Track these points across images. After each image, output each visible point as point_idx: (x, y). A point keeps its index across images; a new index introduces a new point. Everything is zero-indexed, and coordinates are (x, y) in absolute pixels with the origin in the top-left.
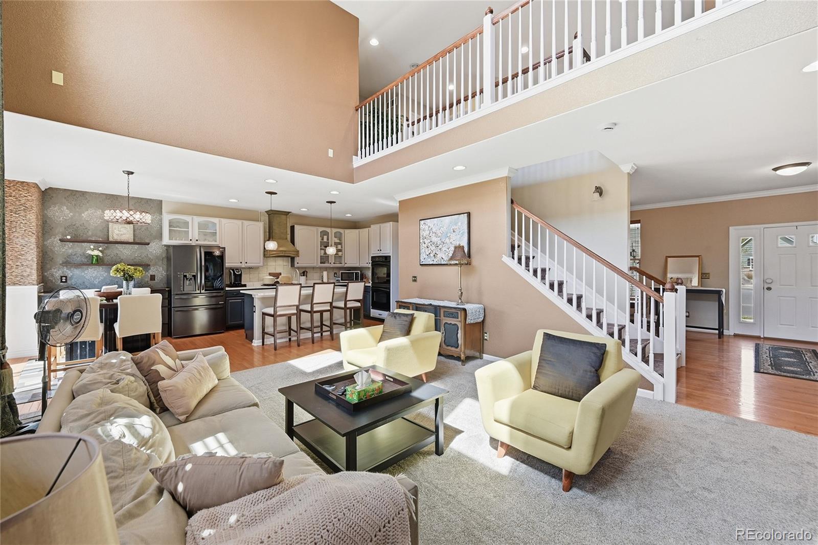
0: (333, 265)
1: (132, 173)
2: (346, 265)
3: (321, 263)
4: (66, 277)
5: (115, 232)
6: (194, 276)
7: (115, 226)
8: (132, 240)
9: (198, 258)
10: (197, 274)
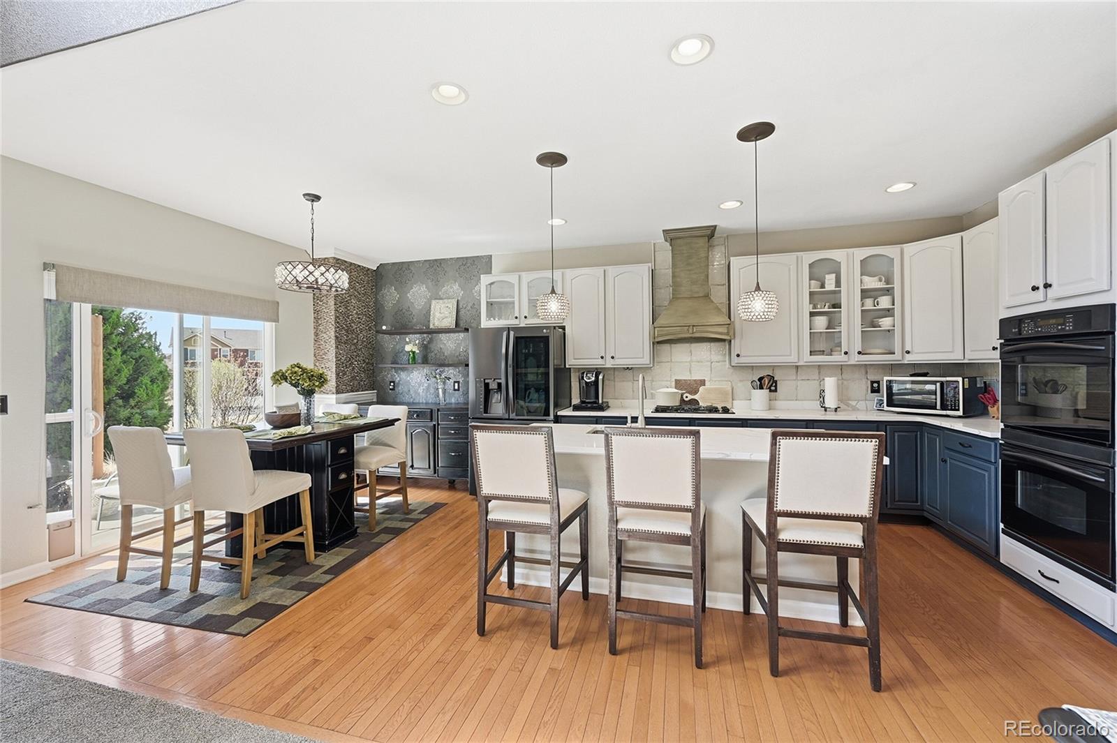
0: (855, 359)
1: (317, 198)
2: (908, 359)
3: (812, 353)
4: (394, 382)
5: (438, 315)
6: (499, 384)
7: (438, 307)
8: (453, 326)
9: (504, 350)
10: (503, 381)
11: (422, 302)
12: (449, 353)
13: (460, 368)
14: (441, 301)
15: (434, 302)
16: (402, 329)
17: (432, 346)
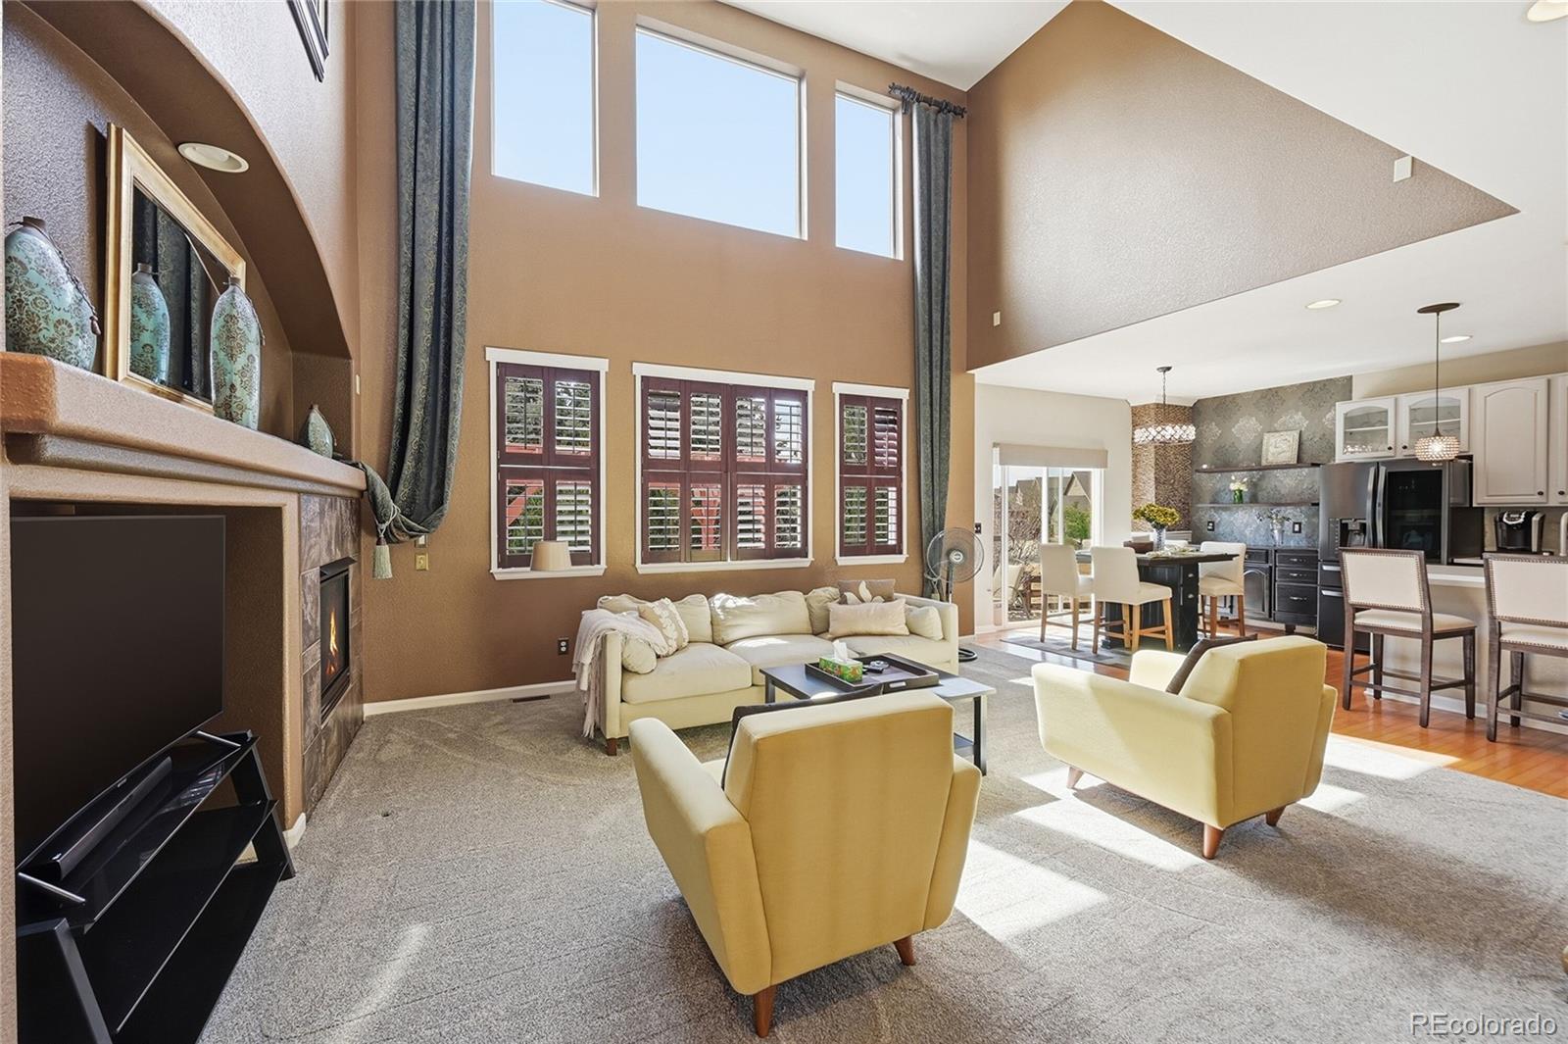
1: (1169, 369)
4: (1213, 523)
5: (1272, 449)
6: (1363, 526)
7: (1272, 441)
8: (1294, 461)
9: (1370, 487)
10: (1368, 522)
11: (1251, 436)
12: (1287, 491)
13: (1303, 508)
14: (1277, 434)
15: (1266, 436)
16: (1225, 466)
17: (1264, 484)
